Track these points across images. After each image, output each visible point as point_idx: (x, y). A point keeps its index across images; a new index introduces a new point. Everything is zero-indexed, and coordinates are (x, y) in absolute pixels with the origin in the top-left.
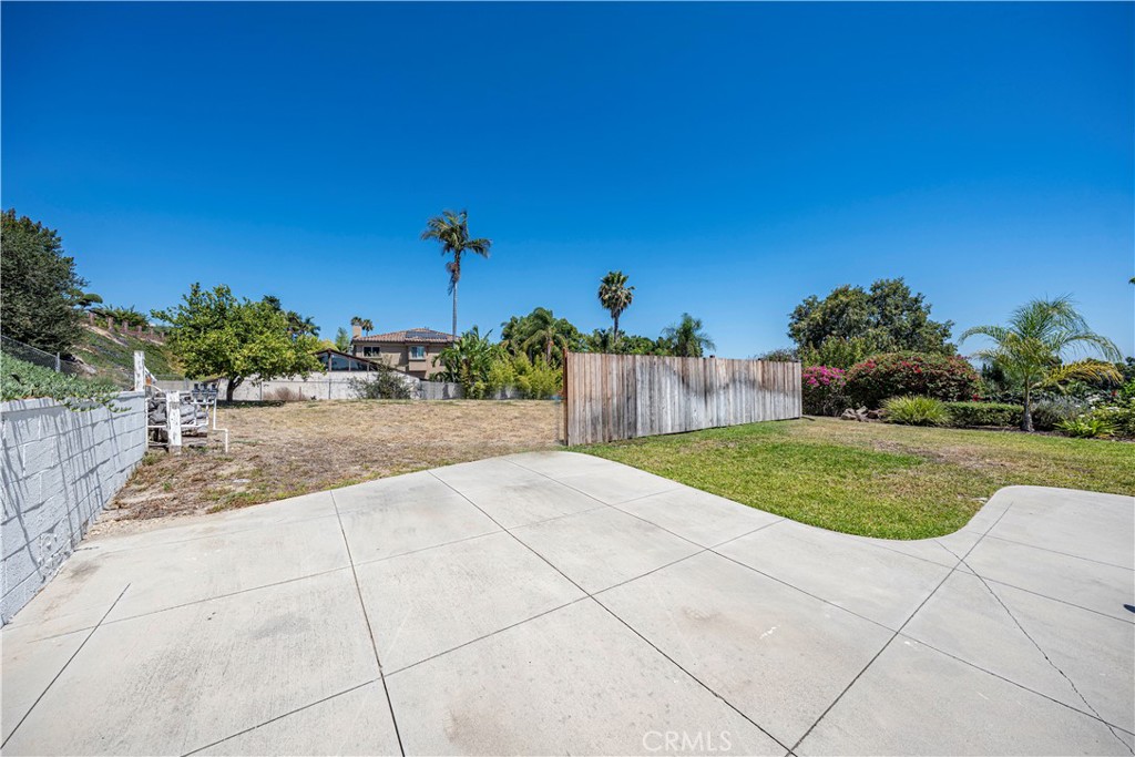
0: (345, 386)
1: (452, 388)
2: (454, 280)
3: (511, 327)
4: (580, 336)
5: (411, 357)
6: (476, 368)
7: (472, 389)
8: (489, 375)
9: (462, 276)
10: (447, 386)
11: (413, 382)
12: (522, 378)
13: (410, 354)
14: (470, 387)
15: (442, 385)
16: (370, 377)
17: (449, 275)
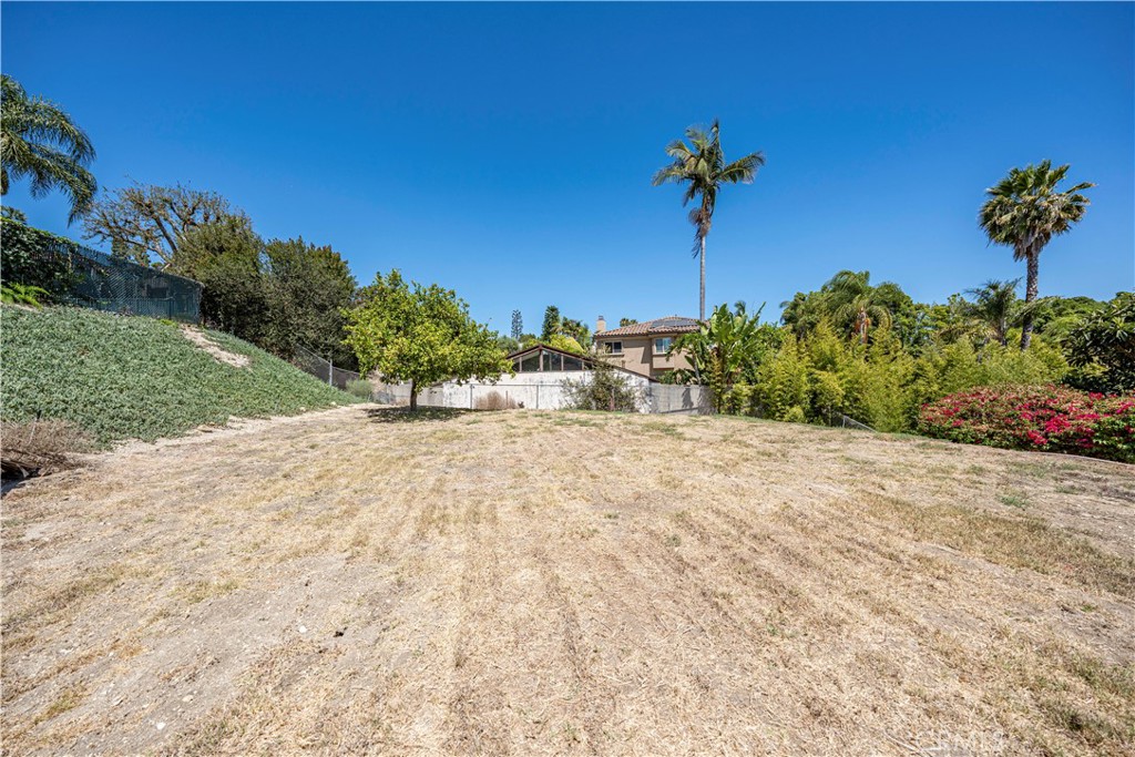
0: (558, 389)
1: (696, 394)
2: (701, 234)
3: (795, 306)
4: (919, 308)
5: (655, 352)
6: (734, 360)
7: (729, 395)
8: (760, 371)
9: (712, 226)
10: (688, 390)
11: (640, 385)
12: (824, 375)
13: (655, 348)
14: (723, 392)
15: (682, 389)
16: (585, 377)
17: (694, 229)
